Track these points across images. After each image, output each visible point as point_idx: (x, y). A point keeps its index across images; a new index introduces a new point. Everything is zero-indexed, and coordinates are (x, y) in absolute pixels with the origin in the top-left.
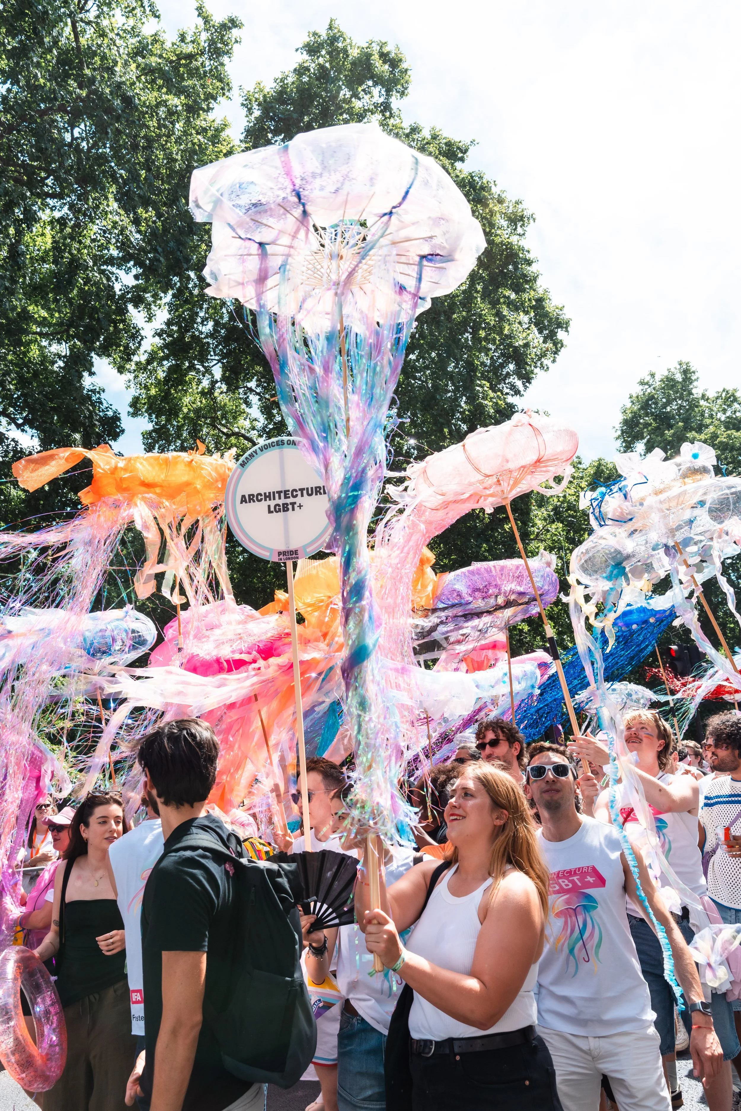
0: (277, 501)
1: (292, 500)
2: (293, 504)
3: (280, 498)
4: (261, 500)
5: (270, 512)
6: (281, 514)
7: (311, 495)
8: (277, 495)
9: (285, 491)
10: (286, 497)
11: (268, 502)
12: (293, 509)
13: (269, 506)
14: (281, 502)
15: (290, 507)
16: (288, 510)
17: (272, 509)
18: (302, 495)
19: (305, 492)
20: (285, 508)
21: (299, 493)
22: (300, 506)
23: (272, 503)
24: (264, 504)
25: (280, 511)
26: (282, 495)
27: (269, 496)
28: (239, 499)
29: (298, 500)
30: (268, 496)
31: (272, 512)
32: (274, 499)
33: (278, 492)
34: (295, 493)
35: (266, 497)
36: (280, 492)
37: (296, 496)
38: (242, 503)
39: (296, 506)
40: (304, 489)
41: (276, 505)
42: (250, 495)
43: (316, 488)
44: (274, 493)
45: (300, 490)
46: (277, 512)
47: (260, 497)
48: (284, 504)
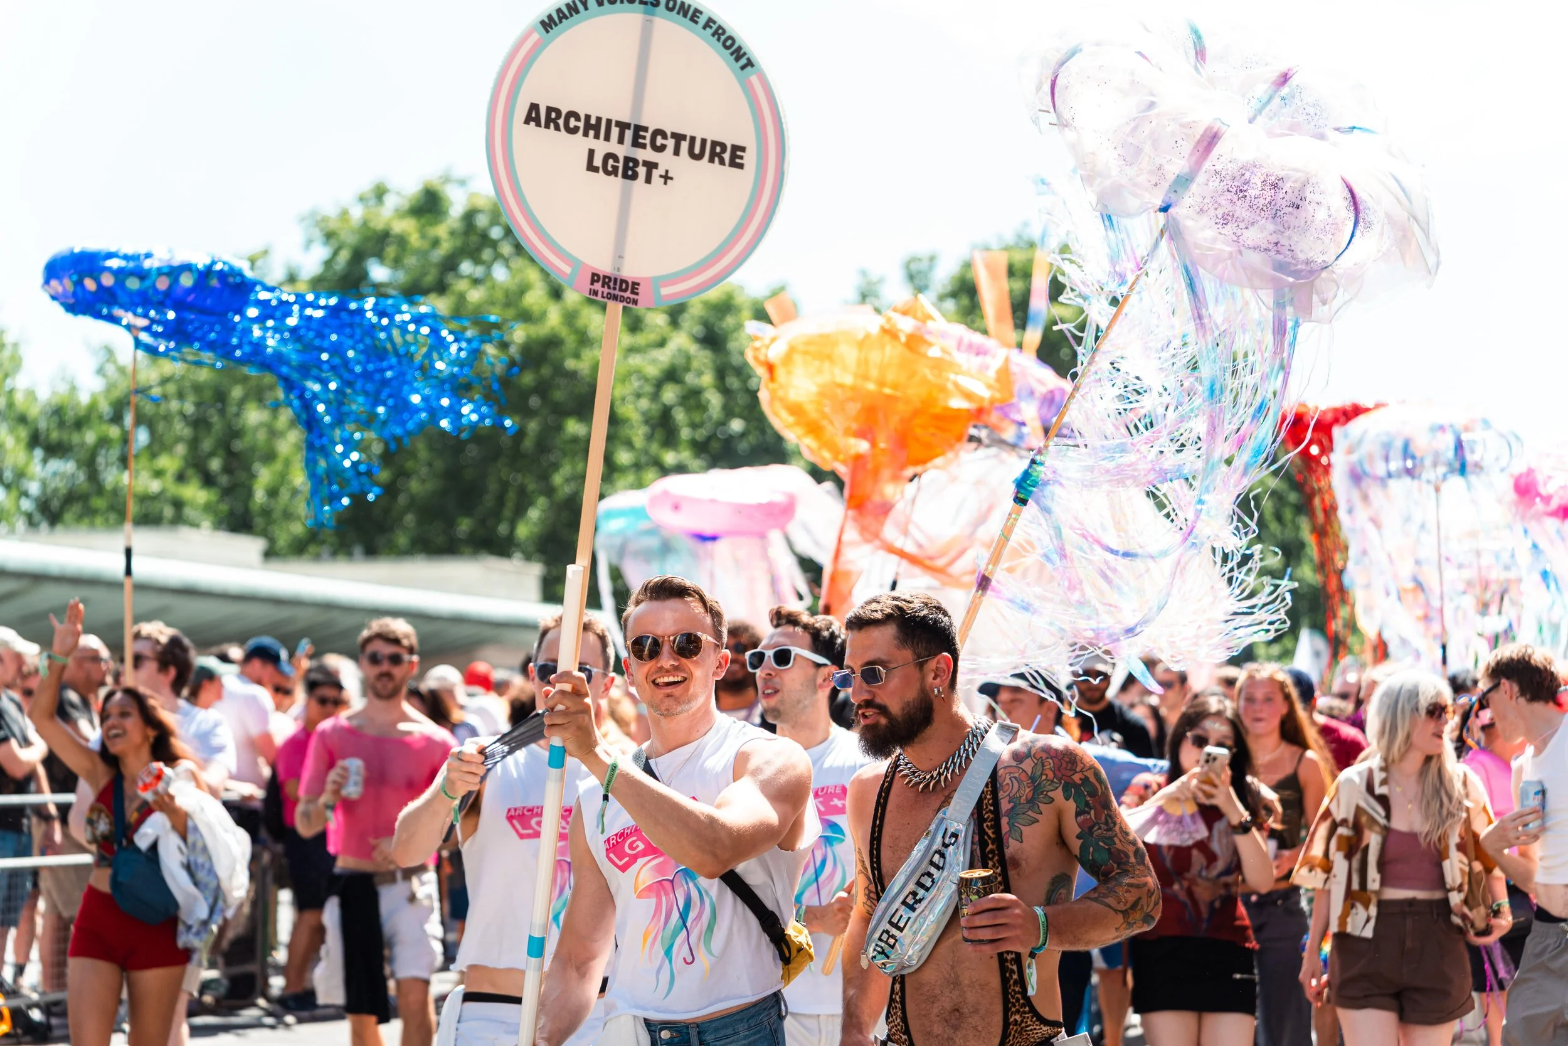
0: (613, 147)
1: (648, 154)
2: (651, 166)
3: (621, 141)
4: (576, 130)
5: (591, 167)
6: (617, 181)
7: (698, 157)
8: (615, 131)
9: (639, 129)
10: (636, 144)
11: (591, 142)
12: (648, 180)
13: (591, 153)
14: (622, 151)
15: (642, 171)
16: (634, 177)
17: (598, 162)
18: (677, 152)
19: (685, 145)
20: (629, 168)
21: (670, 143)
22: (666, 177)
23: (602, 148)
24: (581, 144)
25: (615, 171)
27: (596, 128)
28: (521, 111)
29: (665, 160)
30: (592, 127)
31: (596, 170)
32: (607, 138)
33: (618, 124)
34: (659, 141)
35: (588, 126)
36: (623, 126)
37: (662, 148)
38: (527, 122)
39: (656, 173)
40: (683, 137)
41: (609, 156)
42: (550, 110)
43: (714, 144)
44: (609, 122)
45: (674, 135)
46: (607, 173)
47: (573, 123)
48: (627, 160)
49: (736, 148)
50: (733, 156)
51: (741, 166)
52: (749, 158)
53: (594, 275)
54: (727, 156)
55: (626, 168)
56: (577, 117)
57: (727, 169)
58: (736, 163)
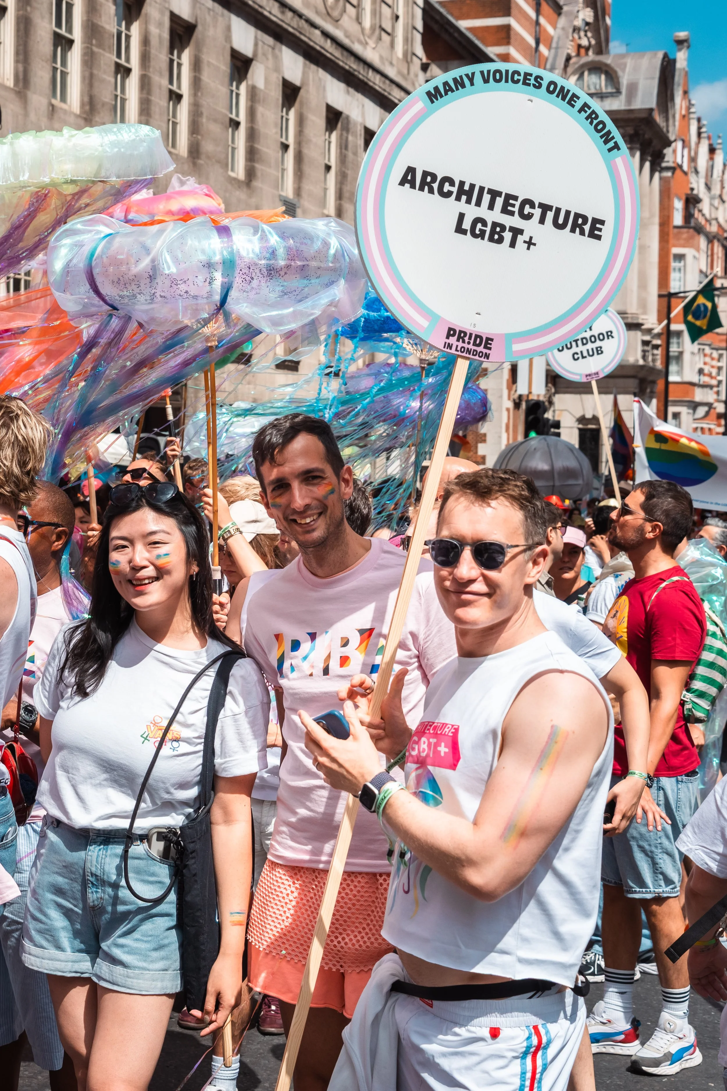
0: (483, 212)
1: (515, 221)
2: (516, 232)
3: (491, 207)
4: (449, 194)
5: (459, 229)
6: (483, 244)
7: (561, 227)
8: (486, 198)
9: (509, 197)
10: (505, 210)
11: (462, 206)
12: (513, 245)
13: (461, 217)
14: (491, 216)
15: (508, 236)
16: (500, 241)
17: (467, 225)
18: (542, 221)
19: (550, 215)
20: (496, 233)
21: (537, 212)
22: (530, 243)
23: (471, 212)
24: (452, 207)
25: (482, 235)
26: (499, 202)
27: (469, 194)
28: (398, 173)
29: (530, 228)
30: (465, 192)
31: (464, 232)
32: (478, 204)
33: (490, 191)
34: (527, 210)
35: (461, 191)
36: (494, 194)
37: (528, 217)
38: (402, 183)
39: (520, 239)
40: (549, 208)
41: (478, 220)
42: (425, 174)
43: (577, 216)
44: (482, 189)
45: (541, 205)
46: (474, 235)
47: (447, 187)
48: (495, 225)
49: (596, 221)
50: (593, 228)
51: (599, 238)
52: (607, 231)
53: (450, 329)
54: (587, 228)
55: (493, 232)
56: (452, 183)
57: (586, 239)
58: (594, 235)
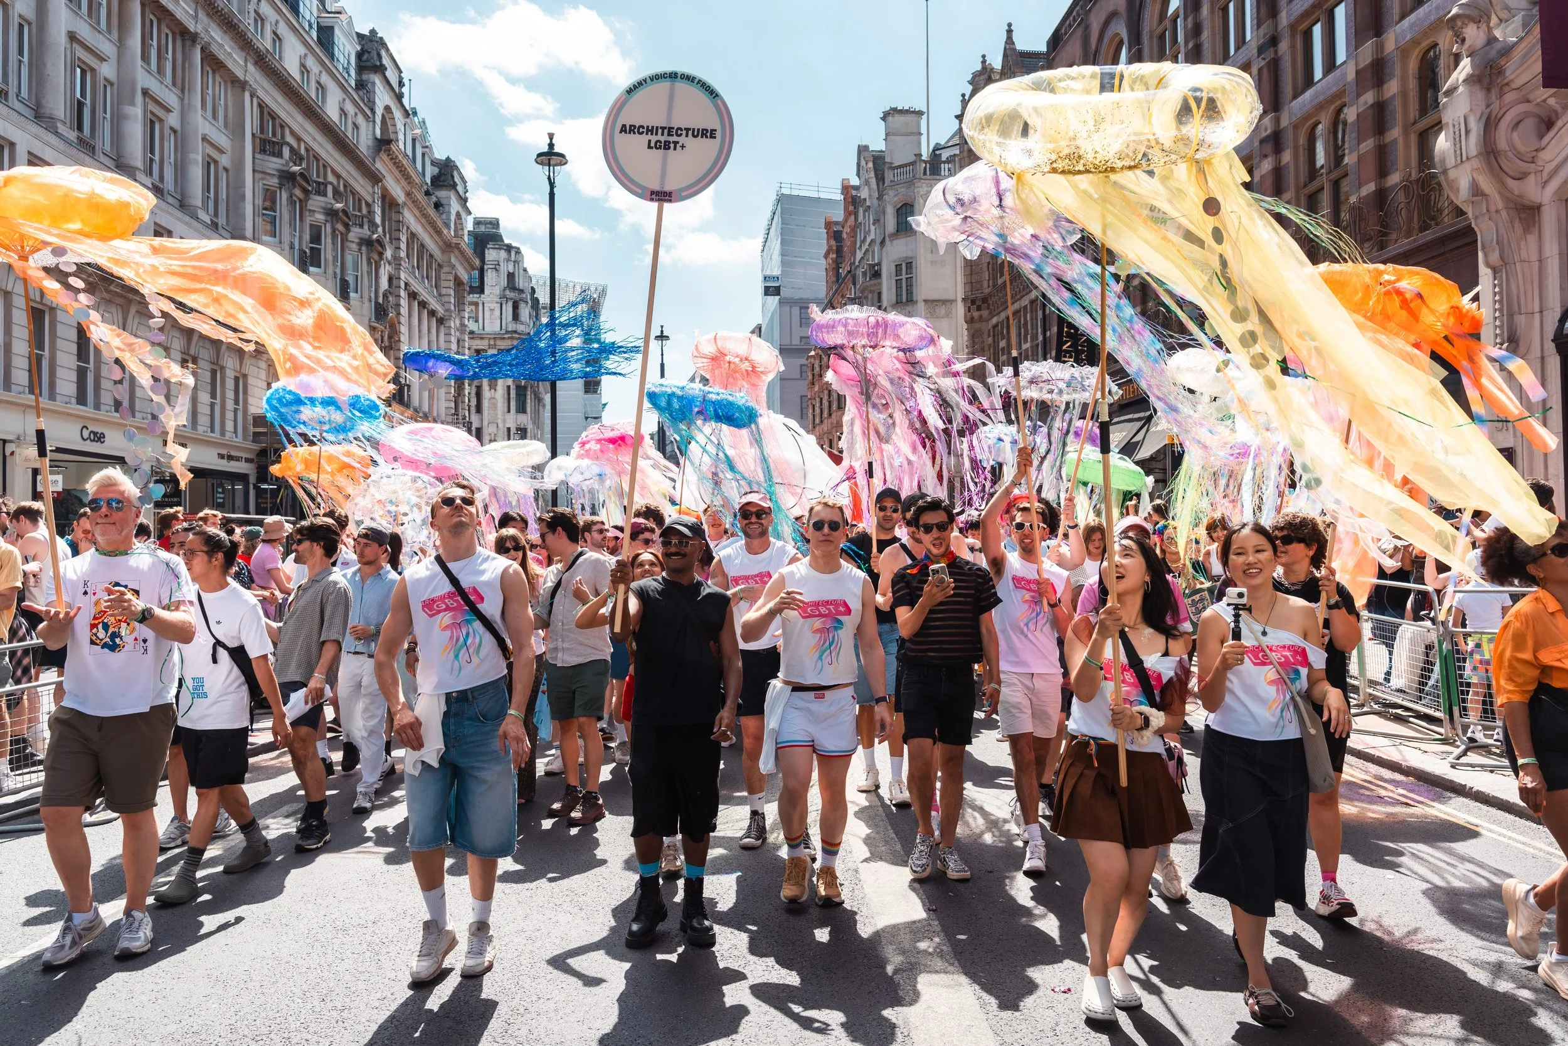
0: (659, 137)
1: (675, 138)
2: (676, 143)
3: (663, 134)
4: (642, 133)
5: (650, 147)
6: (661, 151)
7: (696, 136)
8: (660, 131)
9: (670, 128)
10: (669, 135)
11: (649, 137)
12: (675, 149)
13: (650, 141)
14: (663, 139)
15: (672, 145)
16: (669, 148)
17: (652, 144)
18: (687, 136)
19: (690, 133)
20: (667, 146)
21: (684, 132)
22: (683, 147)
23: (654, 138)
24: (645, 138)
25: (660, 148)
27: (652, 131)
28: (618, 128)
29: (682, 140)
30: (650, 130)
31: (652, 148)
32: (656, 134)
33: (661, 128)
34: (679, 132)
35: (648, 130)
36: (663, 128)
37: (681, 135)
38: (621, 132)
39: (678, 146)
40: (690, 129)
41: (657, 142)
42: (631, 126)
43: (703, 130)
44: (657, 127)
45: (686, 129)
46: (657, 148)
47: (641, 130)
48: (666, 142)
49: (712, 131)
50: (711, 134)
51: (715, 138)
52: (718, 134)
53: (652, 191)
54: (708, 134)
55: (665, 145)
56: (643, 127)
57: (709, 139)
58: (713, 136)
